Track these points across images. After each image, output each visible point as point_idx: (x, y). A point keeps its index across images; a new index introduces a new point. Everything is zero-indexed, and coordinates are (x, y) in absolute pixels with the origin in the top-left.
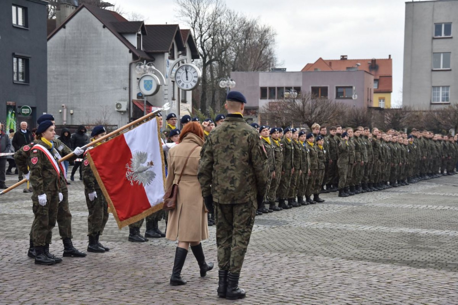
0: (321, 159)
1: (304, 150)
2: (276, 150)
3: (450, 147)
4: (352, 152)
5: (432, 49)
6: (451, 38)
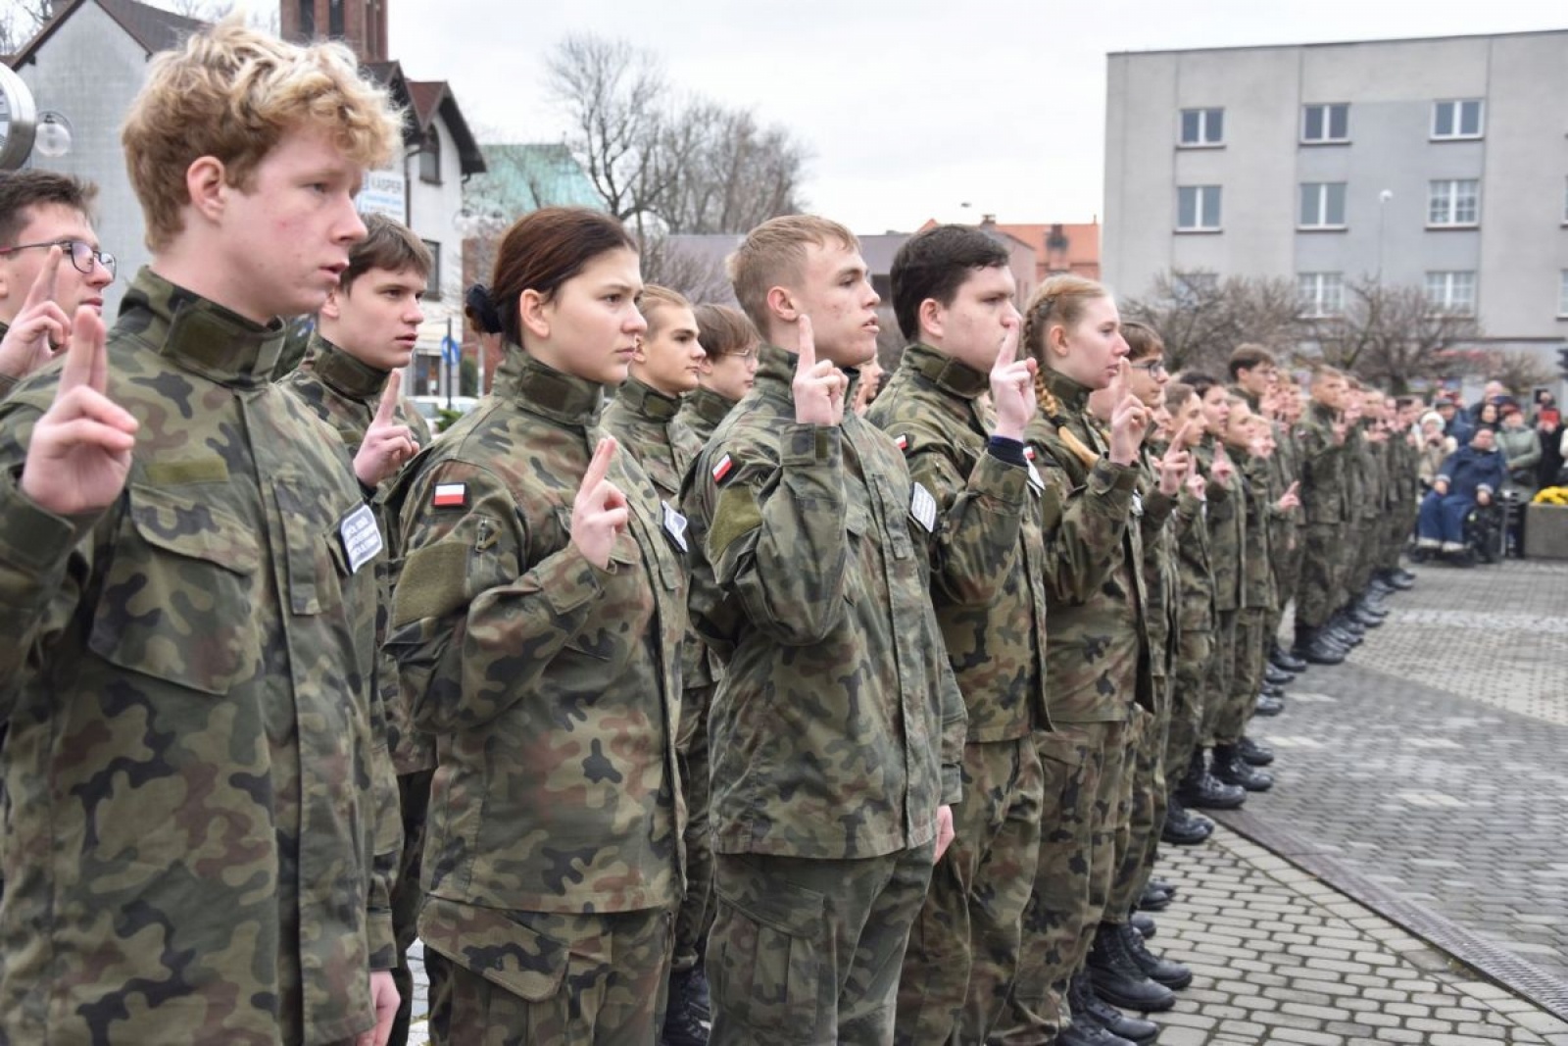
5: (1174, 178)
6: (1222, 148)
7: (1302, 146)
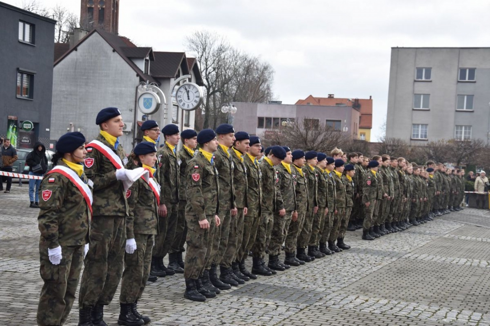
0: (349, 194)
1: (331, 182)
2: (299, 182)
3: (458, 182)
4: (380, 186)
5: (414, 91)
6: (431, 81)
7: (459, 82)
